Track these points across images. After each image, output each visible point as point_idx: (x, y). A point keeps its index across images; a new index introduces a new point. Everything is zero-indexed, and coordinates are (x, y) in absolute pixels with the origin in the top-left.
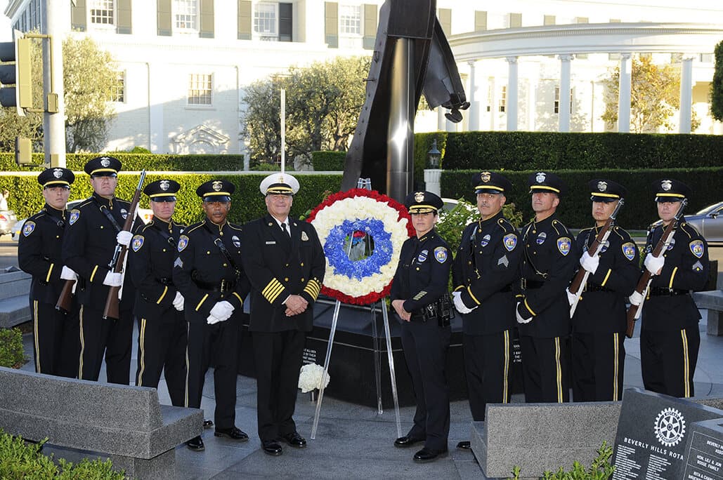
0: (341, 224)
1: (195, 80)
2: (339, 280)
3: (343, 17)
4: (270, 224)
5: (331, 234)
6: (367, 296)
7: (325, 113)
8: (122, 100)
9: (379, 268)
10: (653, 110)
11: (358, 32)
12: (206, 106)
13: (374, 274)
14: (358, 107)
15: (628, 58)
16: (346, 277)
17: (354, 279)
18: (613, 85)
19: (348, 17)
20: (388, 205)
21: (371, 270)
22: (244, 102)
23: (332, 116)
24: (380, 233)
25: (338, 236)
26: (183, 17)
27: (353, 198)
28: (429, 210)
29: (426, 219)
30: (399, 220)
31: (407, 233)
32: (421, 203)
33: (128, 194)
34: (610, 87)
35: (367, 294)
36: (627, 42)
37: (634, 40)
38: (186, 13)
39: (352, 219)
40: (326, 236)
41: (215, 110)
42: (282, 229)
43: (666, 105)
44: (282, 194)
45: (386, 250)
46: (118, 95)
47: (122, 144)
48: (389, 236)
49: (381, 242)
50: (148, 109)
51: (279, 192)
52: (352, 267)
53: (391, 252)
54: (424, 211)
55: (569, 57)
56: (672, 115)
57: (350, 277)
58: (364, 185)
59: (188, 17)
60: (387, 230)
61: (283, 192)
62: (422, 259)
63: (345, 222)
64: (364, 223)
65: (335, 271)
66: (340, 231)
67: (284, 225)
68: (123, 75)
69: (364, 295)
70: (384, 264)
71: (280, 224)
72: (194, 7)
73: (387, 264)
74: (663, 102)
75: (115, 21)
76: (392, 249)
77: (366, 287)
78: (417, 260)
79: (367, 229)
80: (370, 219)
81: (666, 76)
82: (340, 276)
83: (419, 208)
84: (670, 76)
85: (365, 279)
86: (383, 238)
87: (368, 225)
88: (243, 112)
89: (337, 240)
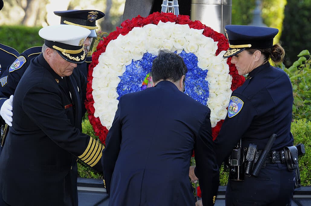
0: (140, 57)
5: (127, 71)
20: (203, 33)
24: (192, 70)
25: (136, 74)
27: (156, 24)
30: (217, 53)
31: (228, 71)
39: (154, 52)
40: (121, 74)
45: (200, 93)
48: (204, 74)
49: (193, 82)
53: (207, 96)
58: (170, 9)
60: (202, 65)
63: (146, 56)
66: (139, 69)
76: (207, 91)
80: (179, 52)
86: (196, 77)
89: (136, 80)
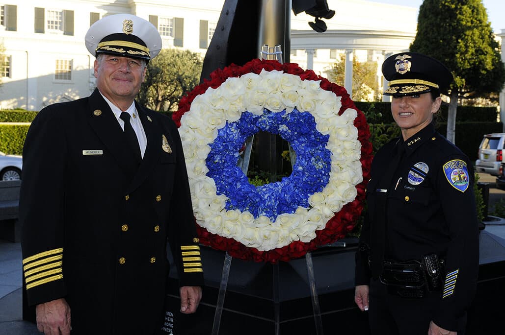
0: (237, 118)
1: (60, 63)
2: (235, 221)
3: (161, 25)
4: (97, 113)
5: (219, 137)
6: (284, 248)
7: (150, 85)
8: (8, 75)
9: (307, 197)
10: (358, 89)
11: (171, 35)
12: (67, 81)
13: (300, 209)
14: (172, 81)
15: (351, 52)
16: (247, 215)
17: (263, 218)
18: (333, 74)
19: (164, 26)
20: (321, 86)
21: (294, 201)
22: (93, 76)
23: (154, 87)
24: (307, 135)
25: (231, 141)
26: (52, 22)
27: (258, 73)
28: (420, 89)
29: (417, 105)
30: (341, 113)
31: (357, 136)
32: (407, 76)
33: (8, 139)
34: (331, 75)
35: (287, 244)
36: (350, 42)
37: (354, 40)
38: (55, 20)
39: (256, 110)
40: (211, 141)
41: (73, 84)
42: (122, 124)
43: (366, 86)
44: (127, 55)
45: (320, 165)
46: (6, 72)
47: (9, 105)
48: (325, 139)
49: (310, 151)
50: (27, 81)
51: (121, 51)
52: (257, 195)
53: (329, 170)
54: (409, 90)
55: (313, 51)
56: (370, 93)
57: (256, 215)
59: (56, 23)
60: (322, 128)
61: (131, 52)
62: (415, 179)
63: (245, 116)
64: (279, 118)
65: (228, 203)
66: (235, 133)
67: (125, 117)
68: (9, 58)
69: (280, 246)
70: (316, 191)
71: (117, 113)
72: (60, 16)
73: (321, 191)
74: (364, 85)
75: (5, 23)
76: (329, 164)
77: (284, 232)
78: (405, 182)
79: (283, 128)
80: (289, 111)
81: (365, 68)
82: (235, 213)
83: (401, 85)
84: (368, 69)
85: (283, 218)
86: (313, 144)
87: (284, 121)
88: (93, 83)
